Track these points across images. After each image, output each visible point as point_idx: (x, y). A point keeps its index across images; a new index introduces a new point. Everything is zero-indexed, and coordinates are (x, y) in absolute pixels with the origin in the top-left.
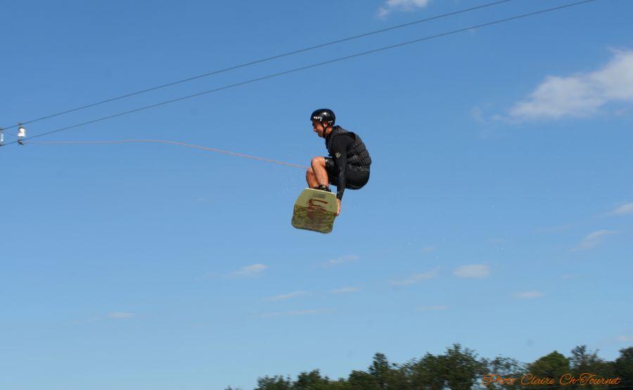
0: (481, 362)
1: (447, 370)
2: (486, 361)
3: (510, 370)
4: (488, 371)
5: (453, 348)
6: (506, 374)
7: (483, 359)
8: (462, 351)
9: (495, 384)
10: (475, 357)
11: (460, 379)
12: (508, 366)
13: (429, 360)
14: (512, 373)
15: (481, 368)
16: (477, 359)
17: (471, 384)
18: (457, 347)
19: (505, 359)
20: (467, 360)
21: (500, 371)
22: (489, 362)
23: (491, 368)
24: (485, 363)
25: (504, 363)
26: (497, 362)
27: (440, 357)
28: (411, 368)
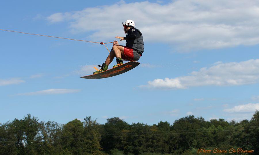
0: (41, 123)
1: (24, 127)
2: (43, 123)
3: (54, 128)
4: (44, 127)
5: (27, 116)
6: (53, 129)
7: (42, 122)
8: (31, 118)
9: (47, 134)
10: (38, 120)
11: (30, 131)
12: (53, 125)
13: (16, 122)
14: (55, 129)
15: (40, 126)
16: (39, 122)
17: (36, 134)
18: (29, 116)
19: (52, 122)
20: (34, 122)
21: (50, 128)
22: (45, 123)
23: (46, 126)
24: (43, 124)
25: (52, 124)
26: (48, 124)
27: (21, 120)
28: (8, 126)
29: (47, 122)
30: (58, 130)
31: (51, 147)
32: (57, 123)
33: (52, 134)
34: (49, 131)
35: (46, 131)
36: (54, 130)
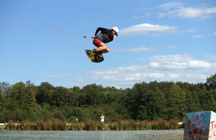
29: (3, 82)
30: (9, 88)
31: (4, 98)
32: (9, 83)
33: (5, 90)
34: (4, 88)
35: (2, 88)
36: (7, 88)
